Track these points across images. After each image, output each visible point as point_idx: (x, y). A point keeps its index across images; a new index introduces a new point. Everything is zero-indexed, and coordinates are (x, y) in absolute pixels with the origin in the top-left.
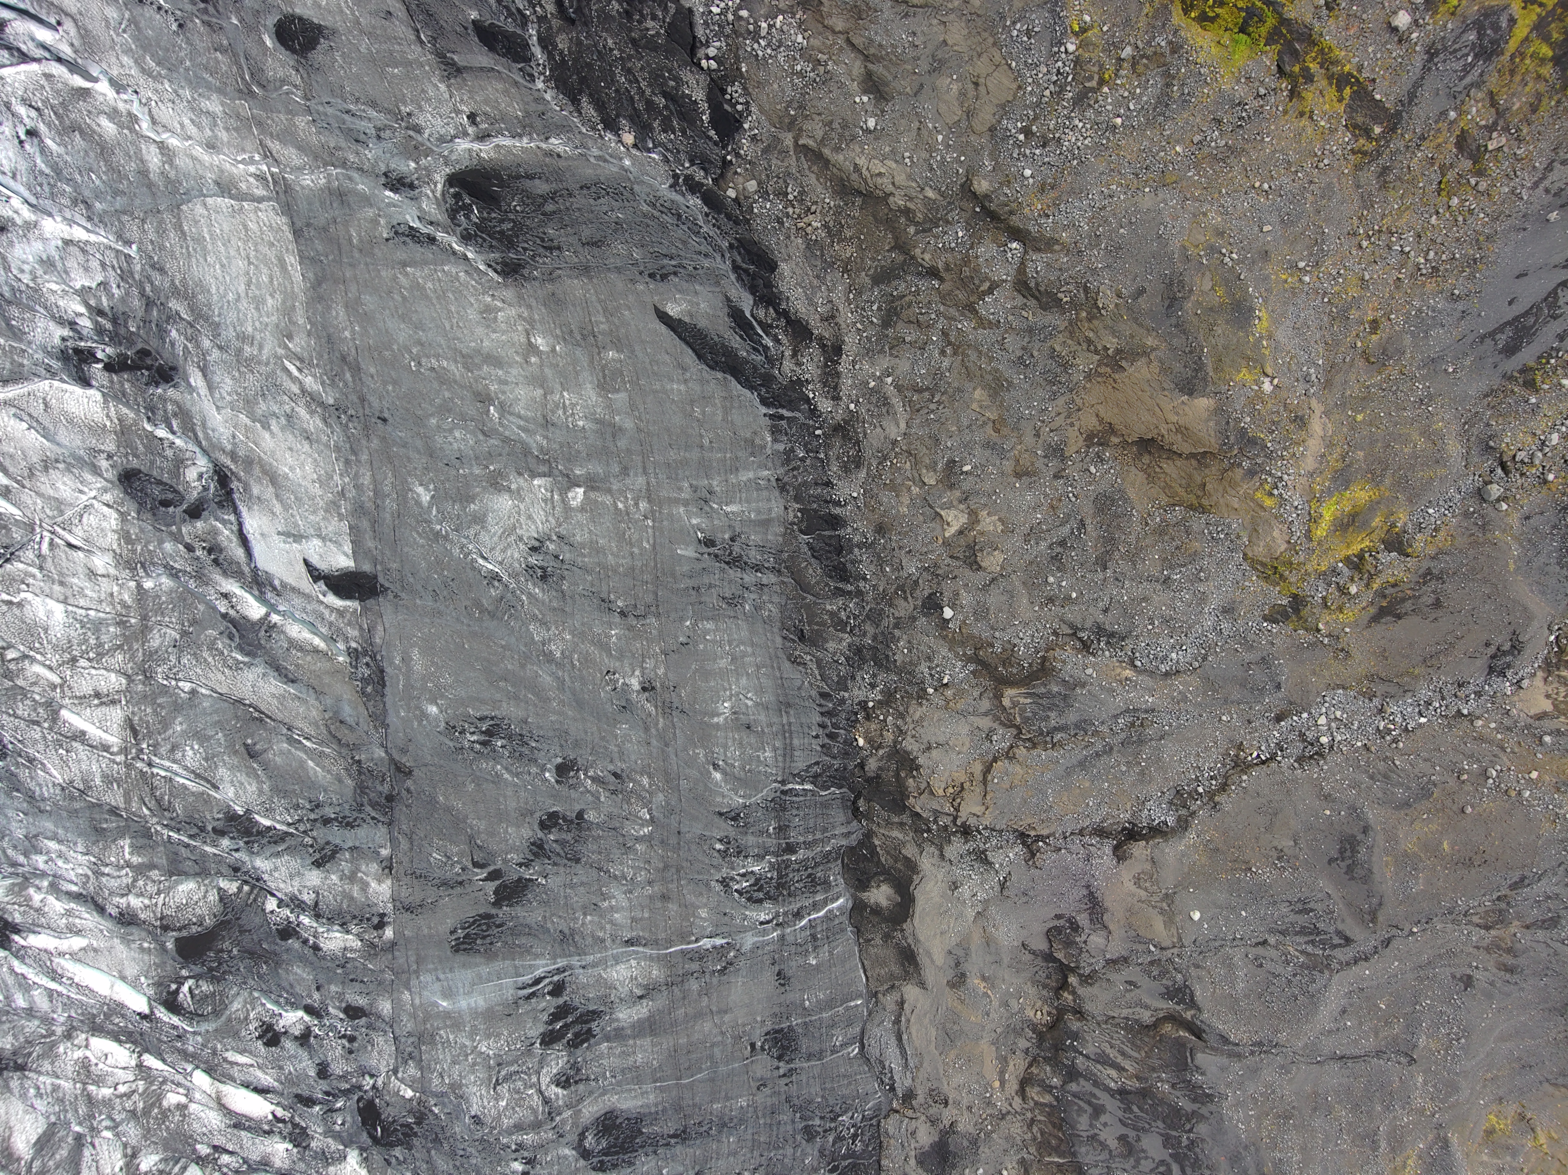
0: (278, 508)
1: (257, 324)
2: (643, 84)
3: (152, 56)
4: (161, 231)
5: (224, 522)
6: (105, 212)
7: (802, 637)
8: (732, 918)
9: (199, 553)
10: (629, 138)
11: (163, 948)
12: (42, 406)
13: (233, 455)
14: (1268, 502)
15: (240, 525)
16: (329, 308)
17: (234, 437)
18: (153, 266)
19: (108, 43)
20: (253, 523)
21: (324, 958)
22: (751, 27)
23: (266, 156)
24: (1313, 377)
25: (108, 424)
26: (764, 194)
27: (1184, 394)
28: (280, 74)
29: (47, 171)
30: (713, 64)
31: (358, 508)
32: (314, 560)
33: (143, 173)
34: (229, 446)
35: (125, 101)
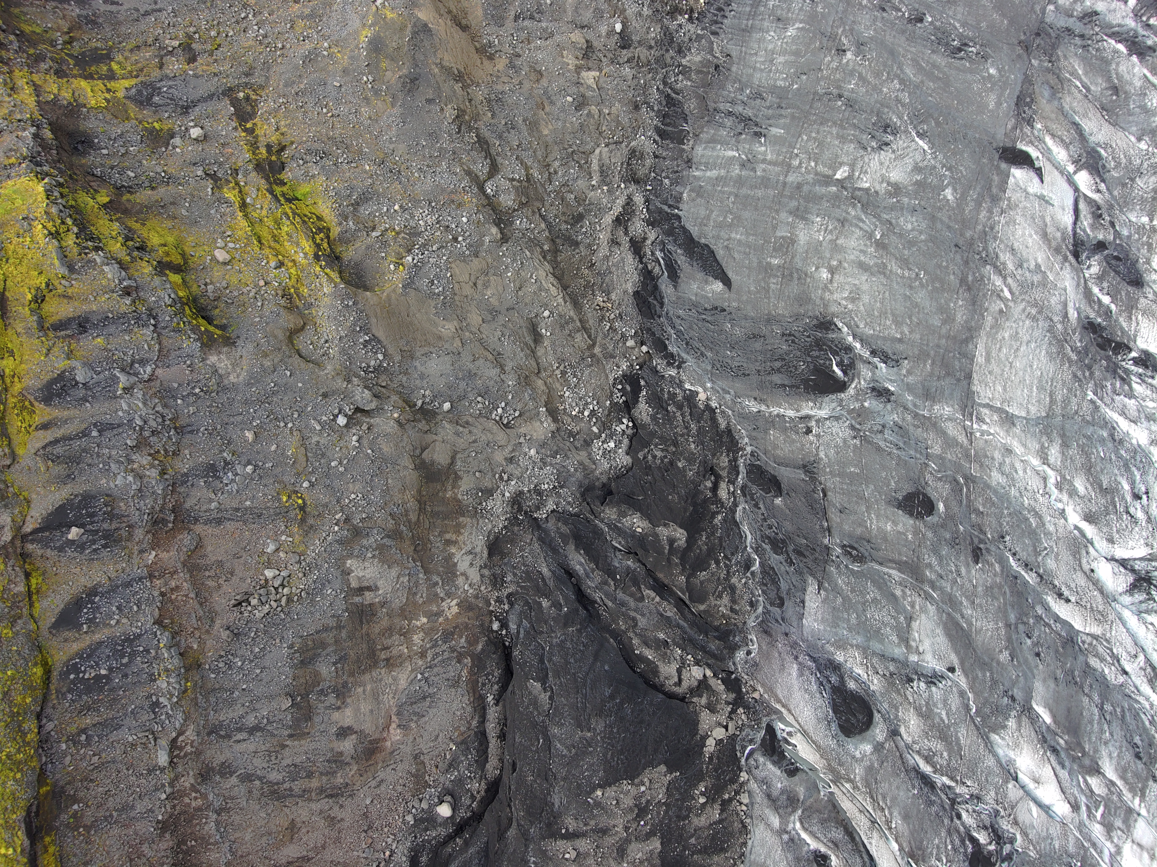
1: (1021, 324)
3: (1030, 525)
4: (1066, 402)
6: (1101, 428)
10: (702, 396)
13: (1066, 259)
15: (1075, 223)
16: (966, 322)
17: (1061, 269)
18: (1080, 380)
19: (1061, 543)
20: (1068, 219)
23: (971, 434)
25: (1140, 317)
26: (623, 335)
28: (940, 484)
29: (1134, 469)
30: (625, 420)
31: (995, 200)
32: (1036, 180)
33: (1065, 445)
34: (1067, 264)
35: (1060, 501)
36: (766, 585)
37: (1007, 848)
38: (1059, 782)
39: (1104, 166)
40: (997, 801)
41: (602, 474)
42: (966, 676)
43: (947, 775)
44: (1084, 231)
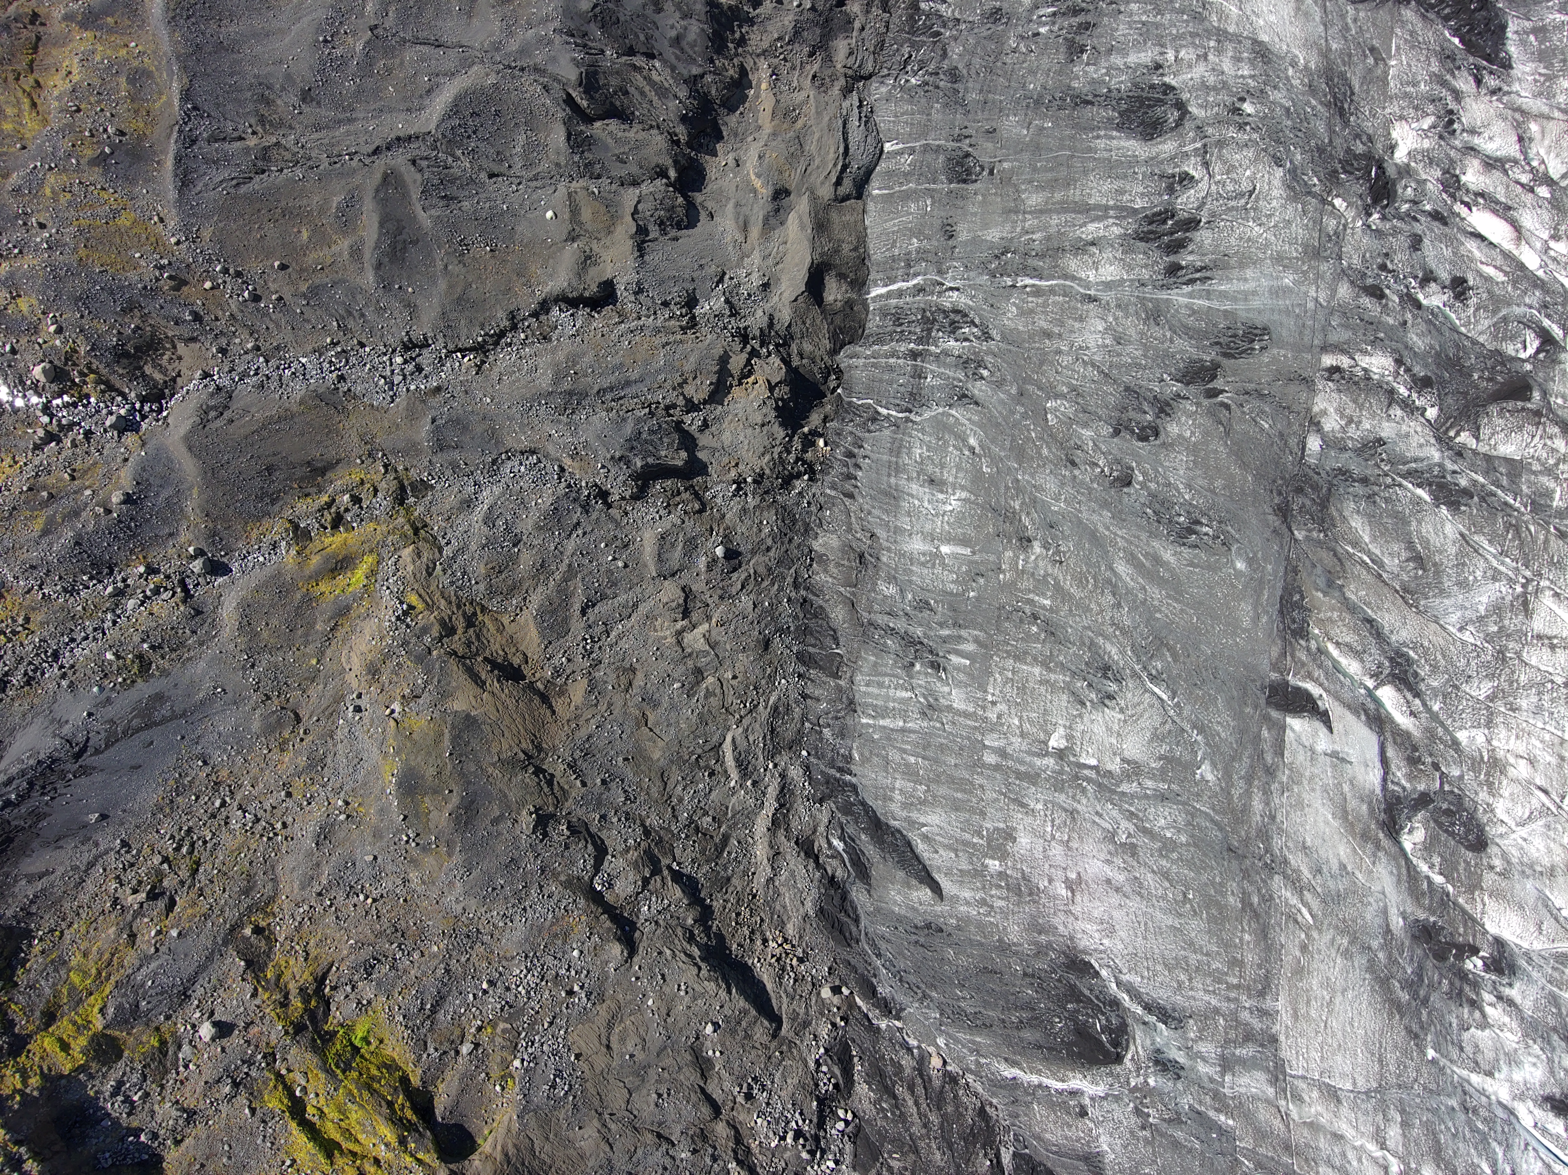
0: (1346, 788)
1: (1331, 963)
2: (914, 1110)
4: (1401, 1067)
6: (1449, 1095)
7: (861, 556)
8: (985, 300)
9: (1429, 760)
10: (936, 1062)
11: (1545, 394)
12: (1544, 926)
13: (1378, 845)
14: (413, 599)
15: (1384, 777)
17: (1374, 863)
18: (1416, 1035)
20: (1374, 777)
21: (1394, 351)
22: (801, 1141)
23: (1288, 1116)
24: (351, 709)
25: (1486, 897)
26: (816, 982)
27: (474, 717)
29: (1494, 1143)
30: (841, 1113)
31: (1271, 772)
32: (1323, 730)
33: (1406, 1125)
34: (1381, 854)
39: (1416, 674)
44: (1398, 784)
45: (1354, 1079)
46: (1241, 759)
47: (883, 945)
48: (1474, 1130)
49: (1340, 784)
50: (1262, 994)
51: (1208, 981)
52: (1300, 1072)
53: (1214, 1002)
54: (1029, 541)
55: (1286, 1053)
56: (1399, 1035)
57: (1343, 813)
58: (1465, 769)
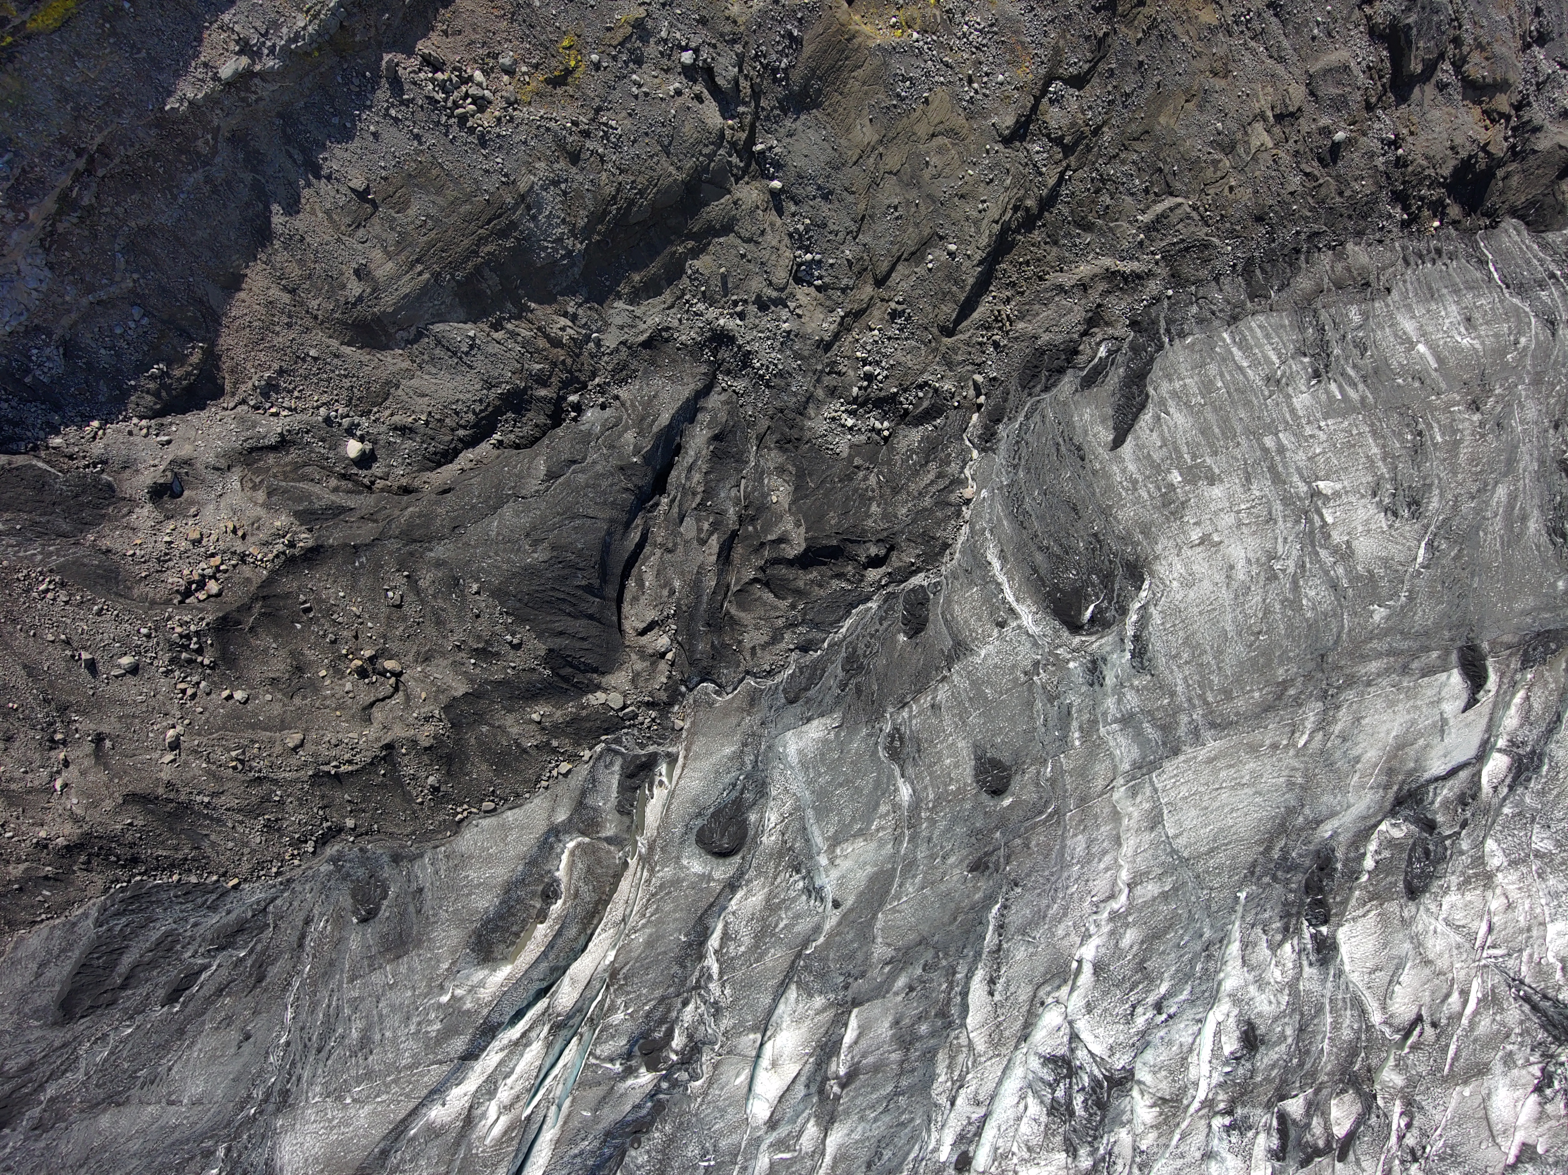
0: (1421, 742)
1: (1275, 773)
3: (1049, 908)
4: (1216, 870)
5: (1435, 794)
6: (1212, 927)
9: (1468, 814)
12: (1378, 974)
13: (1387, 787)
15: (1437, 779)
16: (1238, 713)
17: (1371, 788)
18: (1252, 873)
19: (1050, 950)
20: (1437, 767)
22: (864, 384)
23: (1111, 790)
25: (1373, 913)
26: (982, 365)
28: (1031, 787)
29: (1189, 987)
30: (886, 423)
31: (1405, 670)
32: (1461, 703)
33: (1165, 896)
34: (1380, 792)
35: (1098, 926)
36: (801, 673)
37: (683, 1076)
38: (788, 1089)
39: (1529, 779)
40: (727, 1032)
41: (810, 429)
42: (839, 924)
43: (721, 965)
45: (1181, 834)
46: (1405, 639)
47: (1037, 417)
48: (1192, 962)
49: (1422, 735)
50: (1213, 725)
51: (1196, 677)
52: (1159, 786)
53: (1179, 689)
54: (1478, 409)
55: (1169, 767)
56: (1246, 857)
57: (1402, 744)
58: (1472, 852)
